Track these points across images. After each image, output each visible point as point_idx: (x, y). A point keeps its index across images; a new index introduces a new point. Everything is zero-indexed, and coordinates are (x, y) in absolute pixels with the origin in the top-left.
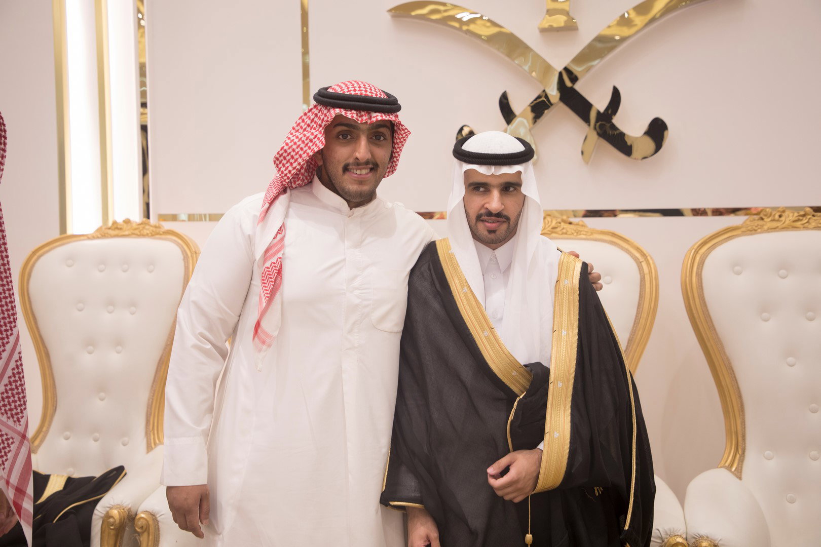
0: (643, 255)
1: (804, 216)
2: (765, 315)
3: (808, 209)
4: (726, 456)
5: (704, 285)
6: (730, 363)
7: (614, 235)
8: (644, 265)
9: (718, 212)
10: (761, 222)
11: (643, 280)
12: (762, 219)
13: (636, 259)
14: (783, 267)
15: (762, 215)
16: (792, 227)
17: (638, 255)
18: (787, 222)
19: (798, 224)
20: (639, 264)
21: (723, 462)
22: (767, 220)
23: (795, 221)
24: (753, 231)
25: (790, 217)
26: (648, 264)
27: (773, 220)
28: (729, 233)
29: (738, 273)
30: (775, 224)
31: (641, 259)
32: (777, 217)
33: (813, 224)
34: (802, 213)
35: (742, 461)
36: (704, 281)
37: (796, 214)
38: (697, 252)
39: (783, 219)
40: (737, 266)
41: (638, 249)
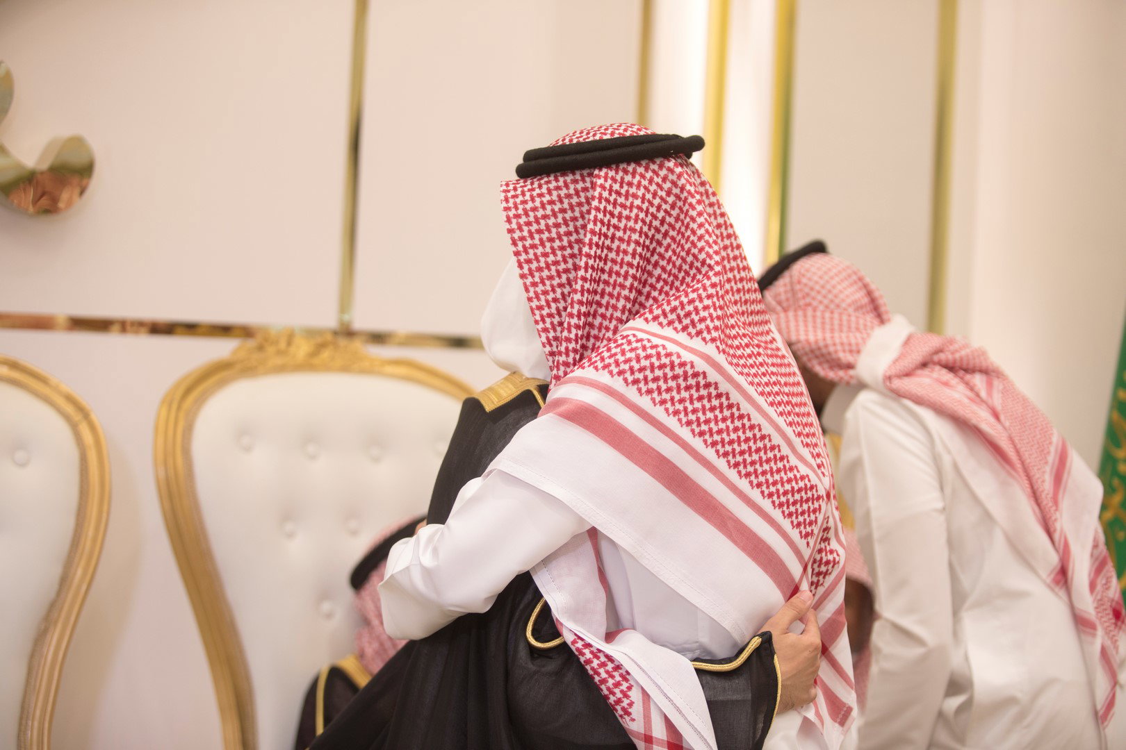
0: (83, 411)
1: (324, 346)
3: (325, 335)
8: (83, 428)
10: (262, 354)
12: (262, 347)
13: (67, 418)
14: (311, 438)
15: (258, 341)
16: (307, 366)
17: (69, 409)
18: (299, 356)
19: (316, 361)
20: (74, 427)
22: (271, 350)
23: (312, 356)
24: (252, 370)
25: (302, 348)
26: (93, 428)
27: (280, 353)
28: (217, 373)
29: (248, 449)
30: (279, 361)
31: (77, 417)
32: (282, 346)
34: (319, 340)
37: (312, 343)
38: (179, 406)
39: (293, 349)
40: (245, 435)
41: (70, 399)
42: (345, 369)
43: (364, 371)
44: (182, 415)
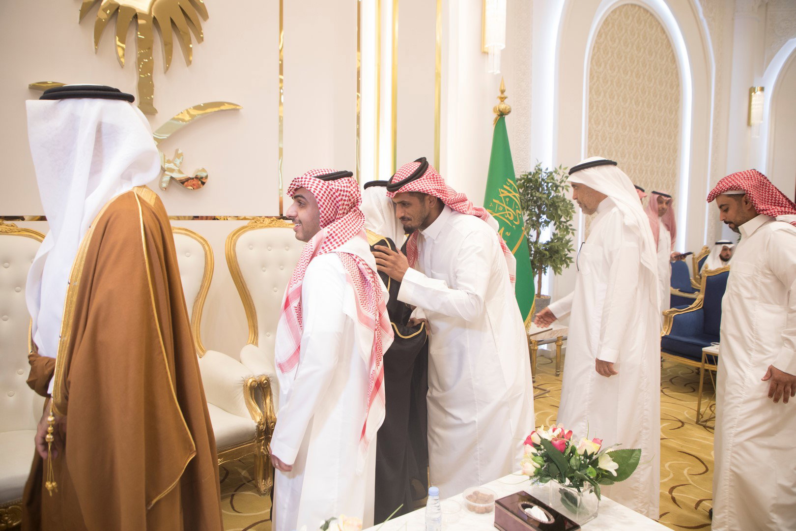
0: (205, 240)
1: (273, 221)
2: (264, 268)
3: (274, 218)
4: (250, 338)
5: (237, 255)
6: (249, 293)
7: (186, 230)
8: (206, 245)
9: (237, 218)
10: (256, 224)
11: (206, 254)
12: (256, 222)
13: (201, 243)
14: (270, 245)
15: (255, 220)
16: (269, 226)
17: (202, 241)
18: (267, 224)
19: (271, 224)
20: (203, 246)
21: (249, 341)
23: (270, 223)
24: (253, 228)
25: (267, 222)
26: (208, 245)
27: (261, 223)
28: (243, 229)
29: (251, 249)
30: (262, 225)
31: (204, 243)
32: (262, 221)
33: (277, 225)
34: (272, 219)
35: (257, 339)
36: (237, 253)
37: (270, 220)
38: (232, 239)
39: (264, 222)
40: (251, 245)
41: (201, 238)
42: (279, 227)
43: (284, 227)
44: (233, 241)
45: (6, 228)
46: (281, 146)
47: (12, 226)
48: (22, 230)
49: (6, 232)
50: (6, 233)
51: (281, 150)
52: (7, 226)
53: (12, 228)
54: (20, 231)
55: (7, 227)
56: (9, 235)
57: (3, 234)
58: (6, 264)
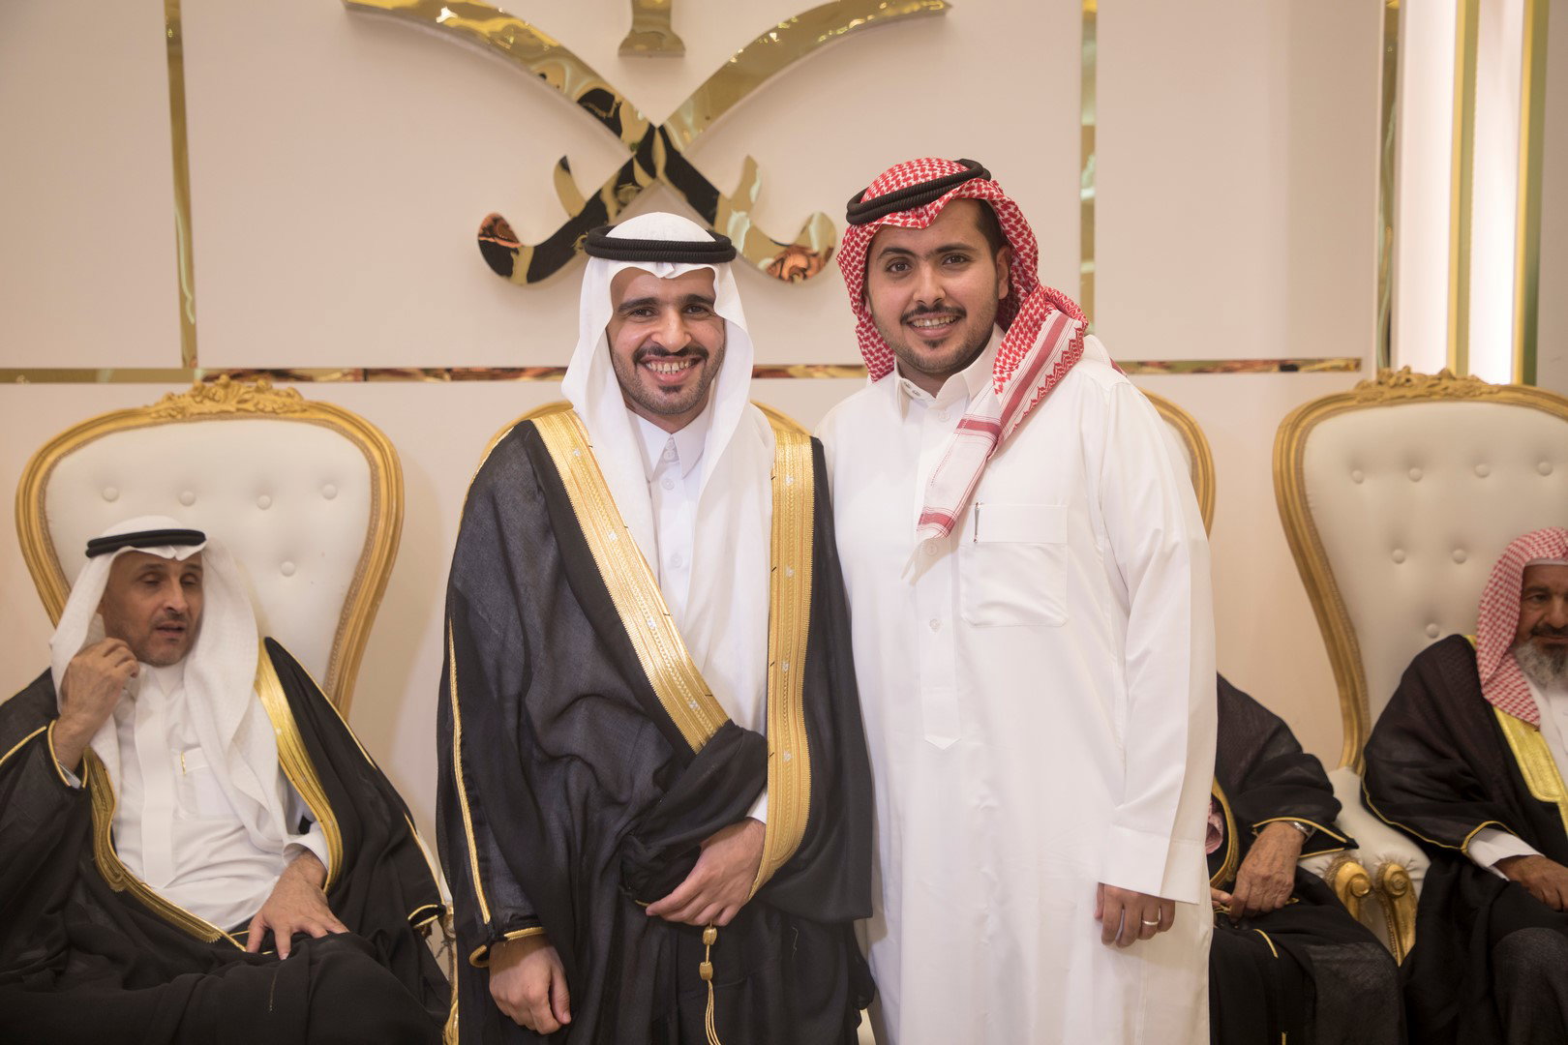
45: (275, 402)
46: (1087, 120)
47: (289, 395)
48: (310, 406)
49: (274, 411)
50: (274, 414)
51: (1088, 135)
52: (277, 394)
53: (288, 401)
54: (305, 410)
55: (276, 398)
56: (281, 419)
57: (266, 418)
58: (265, 499)
